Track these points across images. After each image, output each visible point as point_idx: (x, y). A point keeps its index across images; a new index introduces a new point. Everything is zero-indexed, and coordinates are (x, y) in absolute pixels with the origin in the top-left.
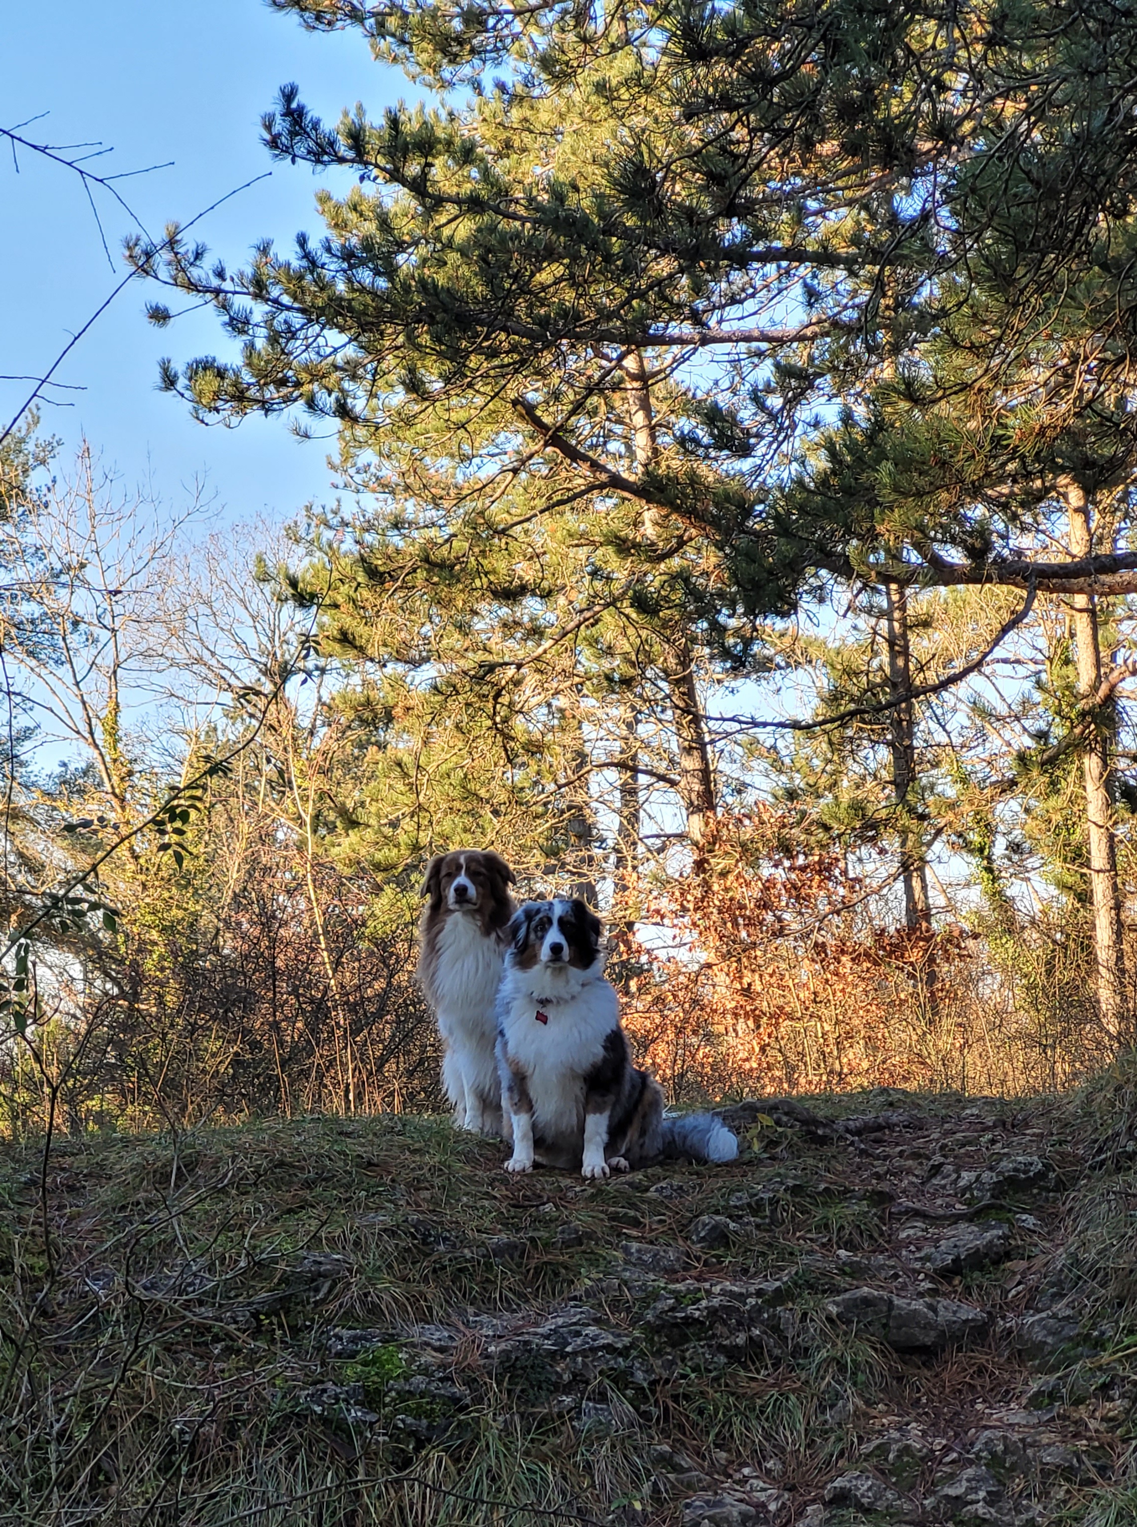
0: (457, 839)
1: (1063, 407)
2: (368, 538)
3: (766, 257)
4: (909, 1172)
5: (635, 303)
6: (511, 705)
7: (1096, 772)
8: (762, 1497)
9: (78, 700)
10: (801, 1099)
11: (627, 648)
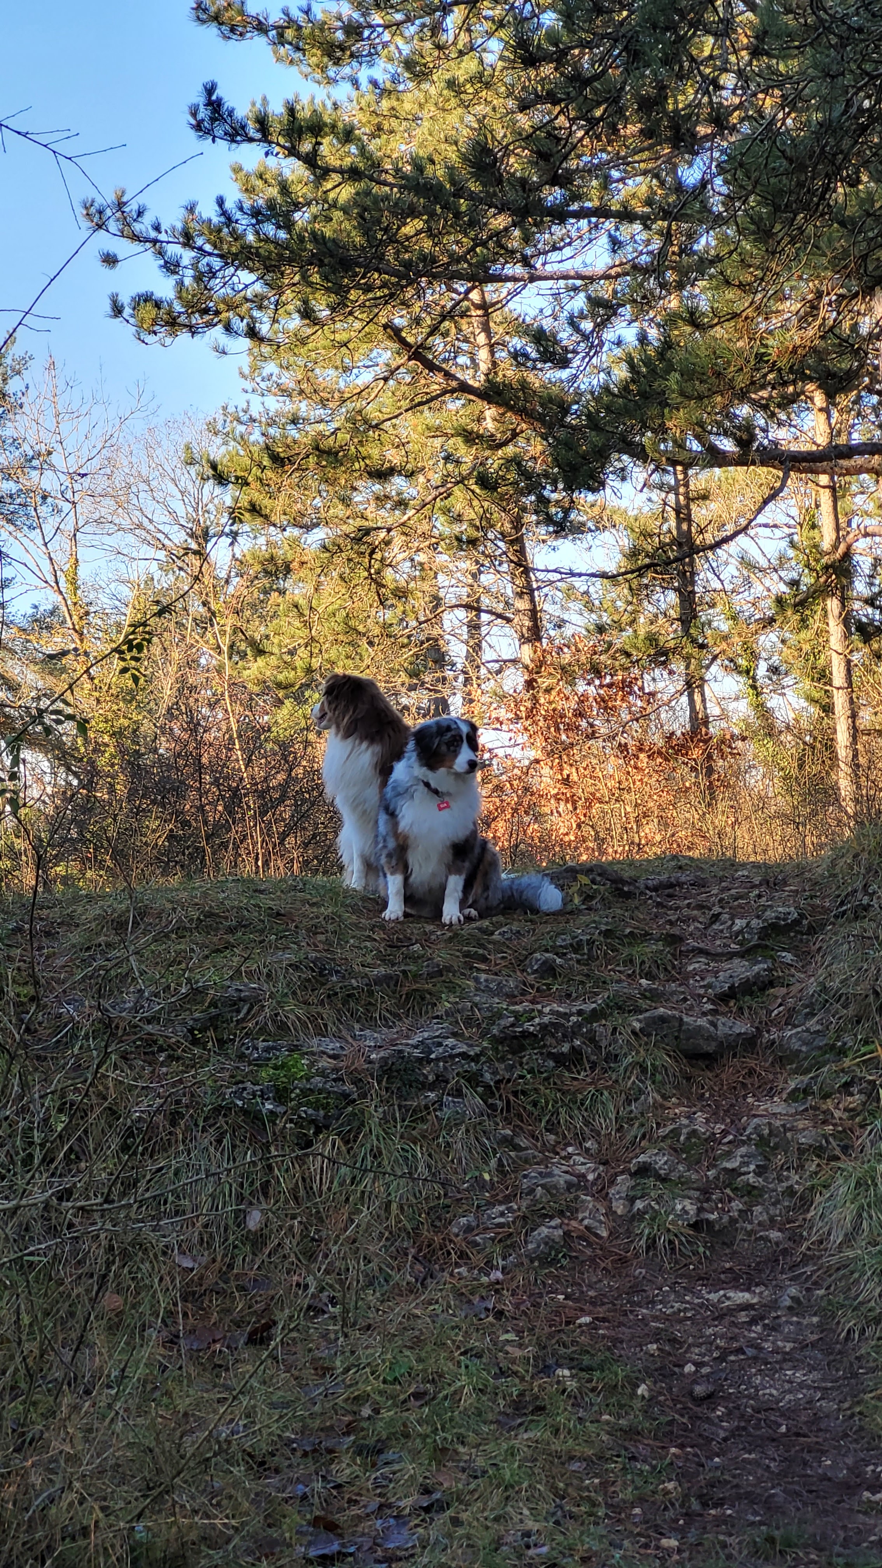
0: (341, 664)
1: (811, 332)
2: (272, 431)
3: (579, 215)
4: (695, 919)
5: (478, 250)
6: (383, 560)
7: (836, 612)
8: (582, 1169)
9: (46, 557)
10: (611, 863)
11: (473, 516)
